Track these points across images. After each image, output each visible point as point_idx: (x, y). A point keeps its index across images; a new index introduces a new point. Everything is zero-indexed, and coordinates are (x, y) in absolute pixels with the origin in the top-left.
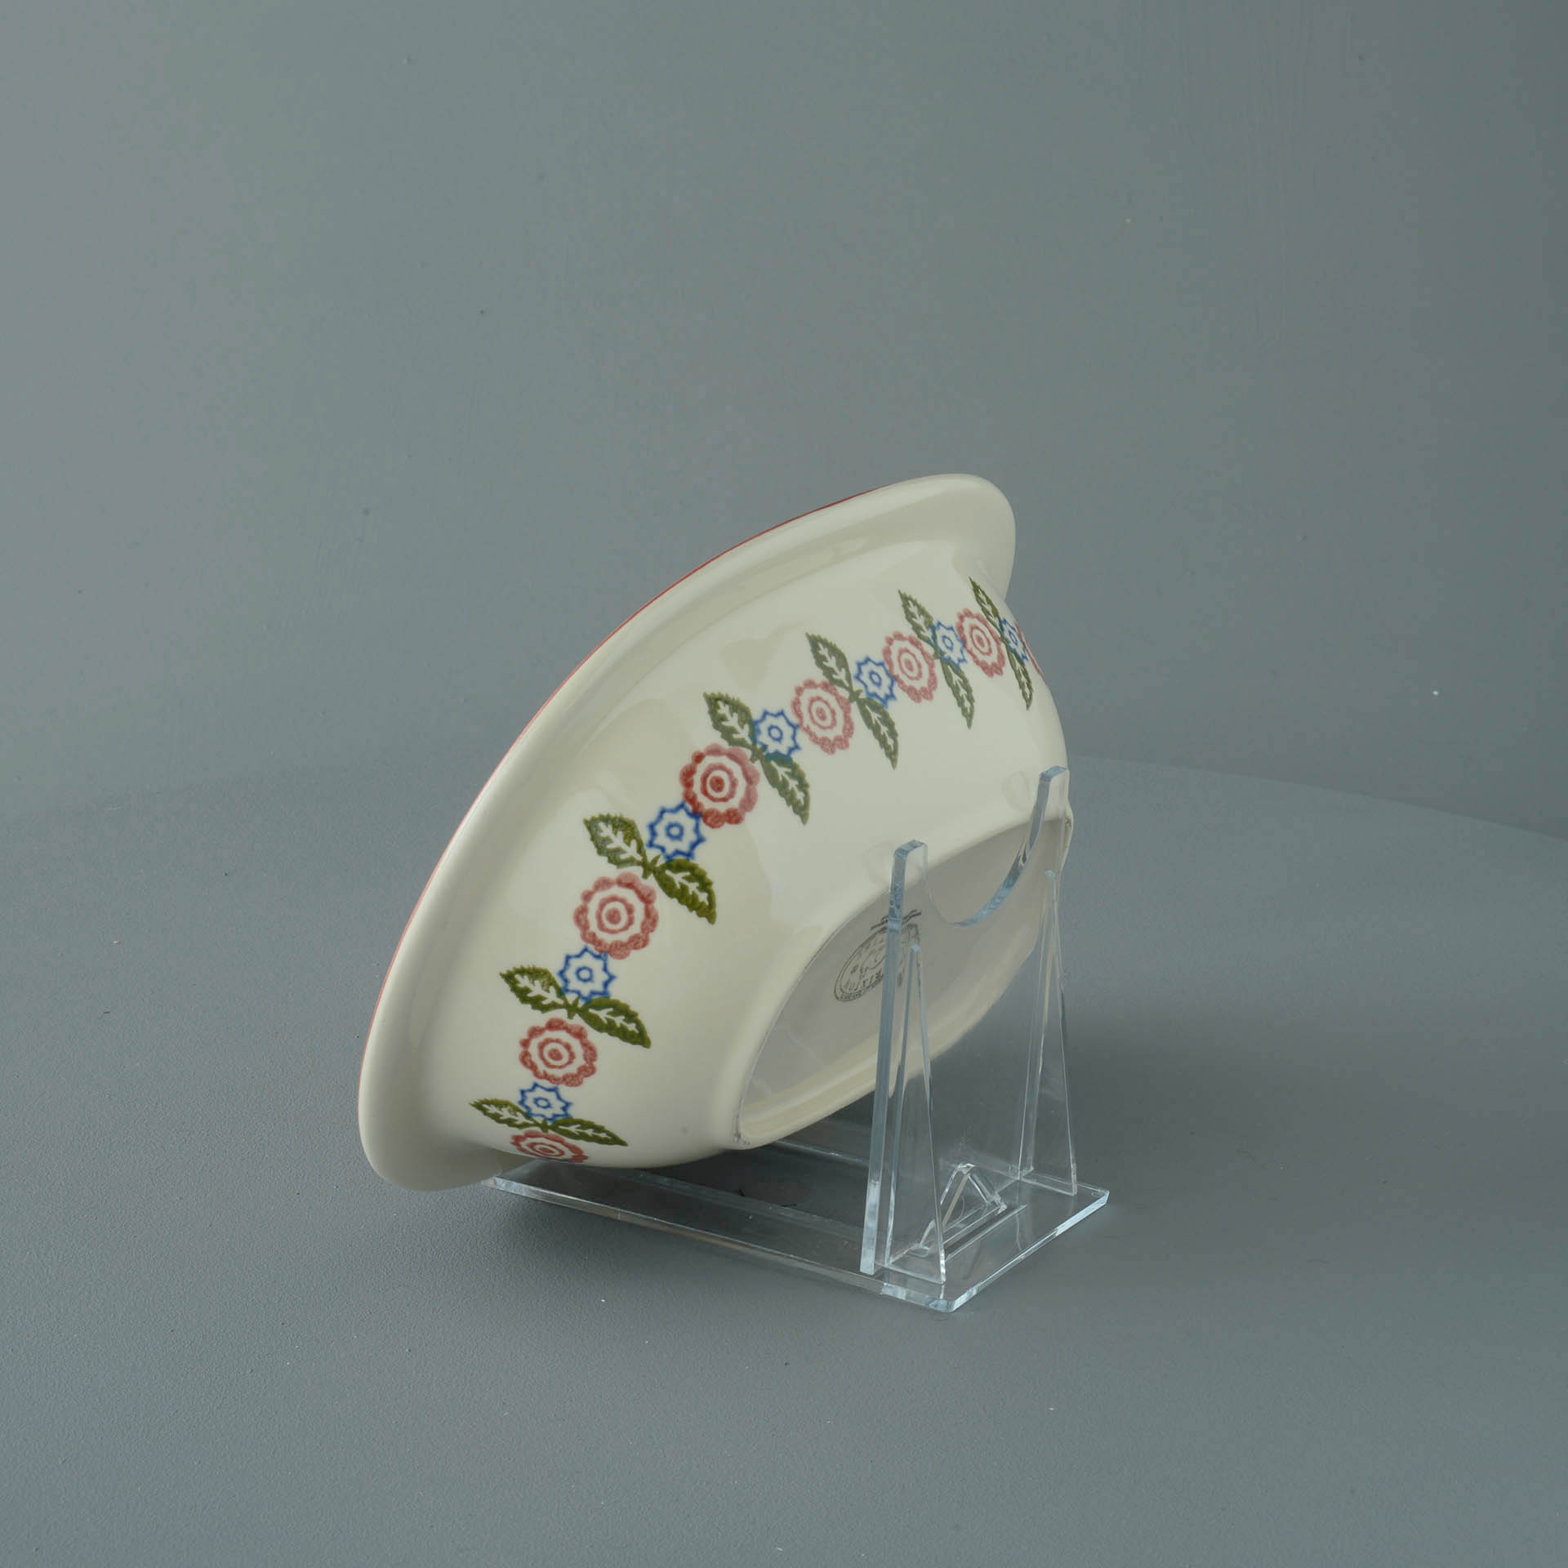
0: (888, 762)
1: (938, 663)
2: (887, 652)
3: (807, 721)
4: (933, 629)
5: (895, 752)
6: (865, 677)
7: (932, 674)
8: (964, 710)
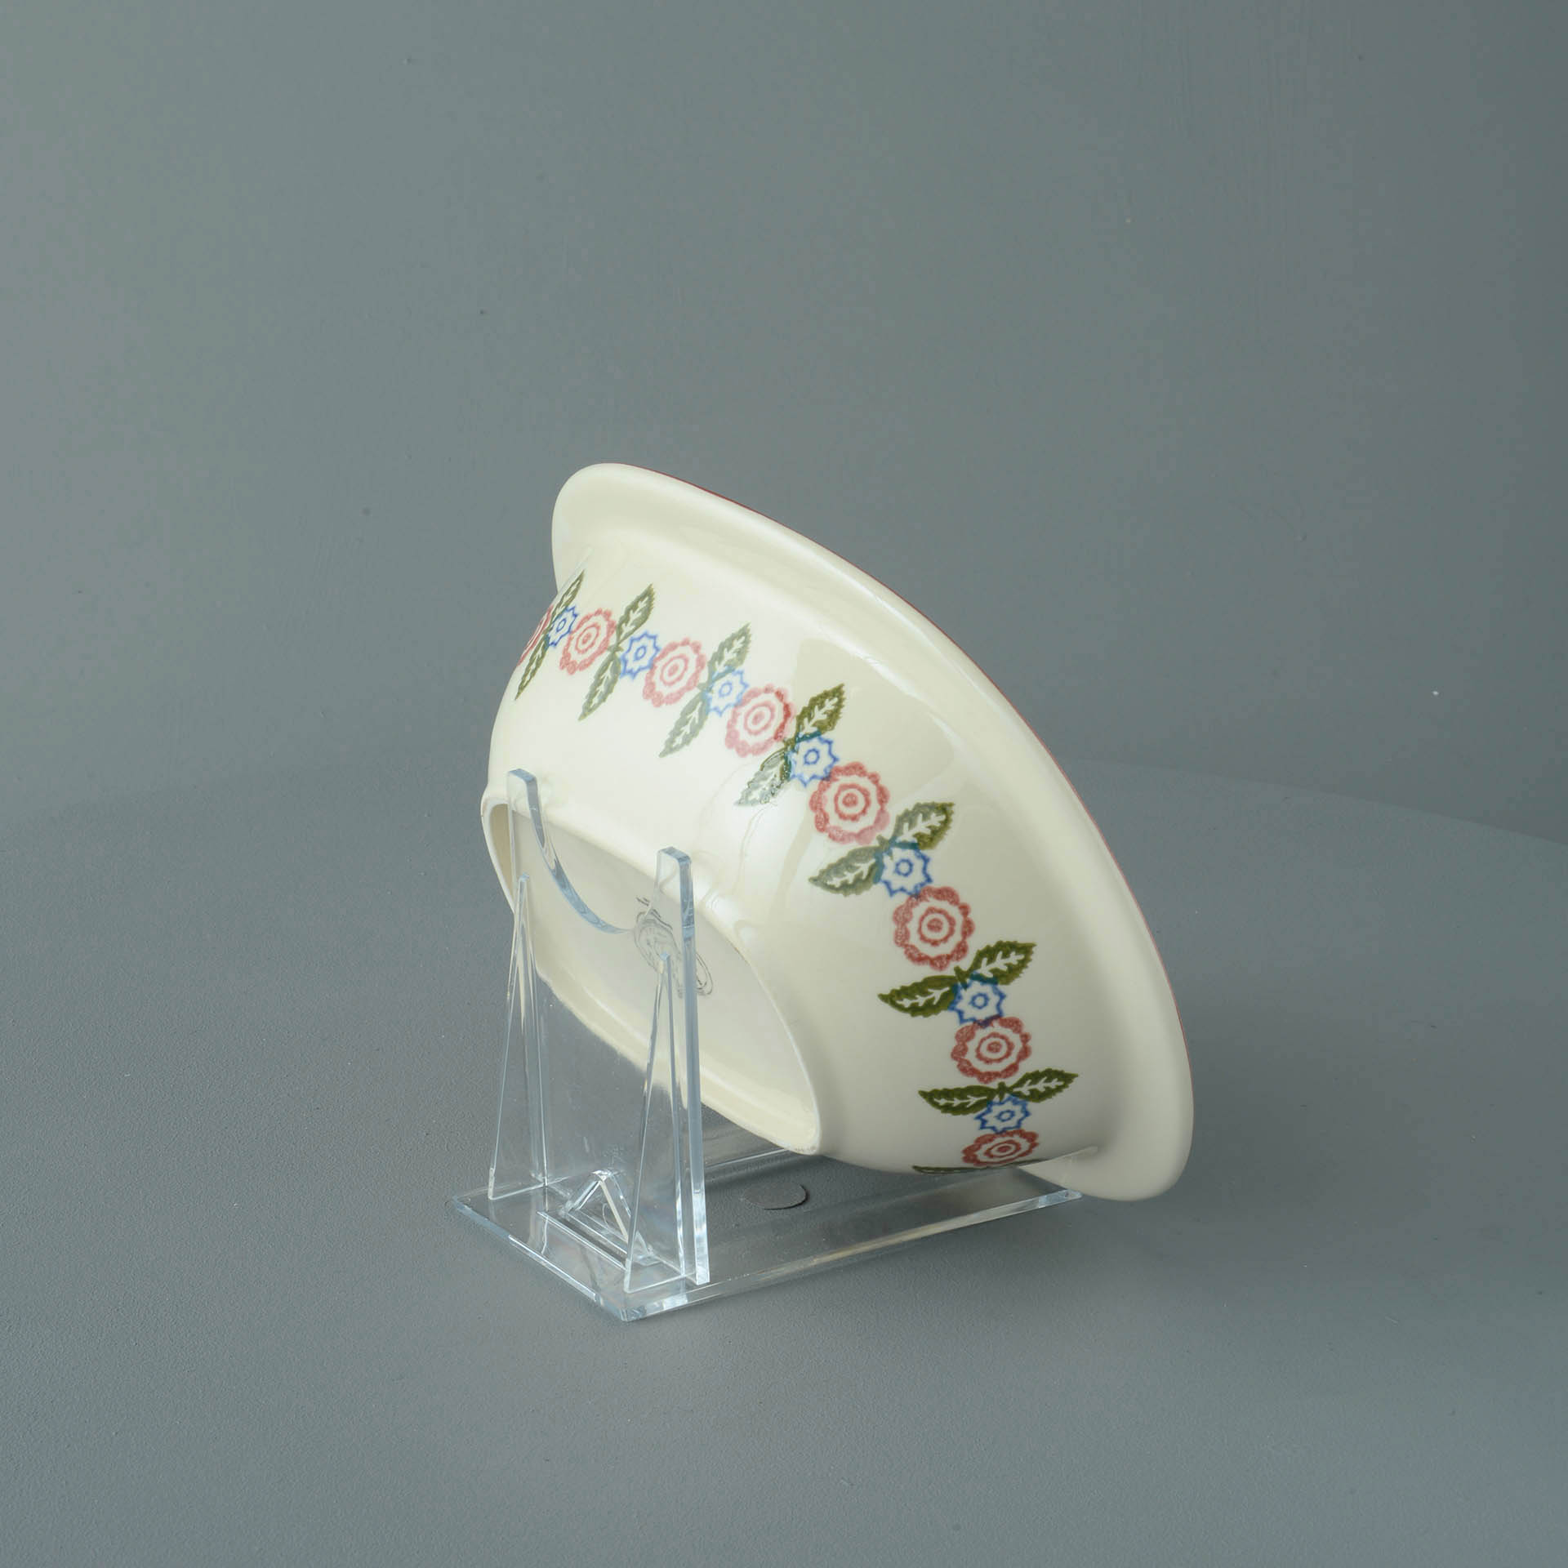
0: (580, 711)
1: (696, 692)
2: (673, 647)
3: (576, 635)
4: (730, 669)
5: (590, 710)
6: (636, 645)
7: (680, 693)
8: (671, 741)
